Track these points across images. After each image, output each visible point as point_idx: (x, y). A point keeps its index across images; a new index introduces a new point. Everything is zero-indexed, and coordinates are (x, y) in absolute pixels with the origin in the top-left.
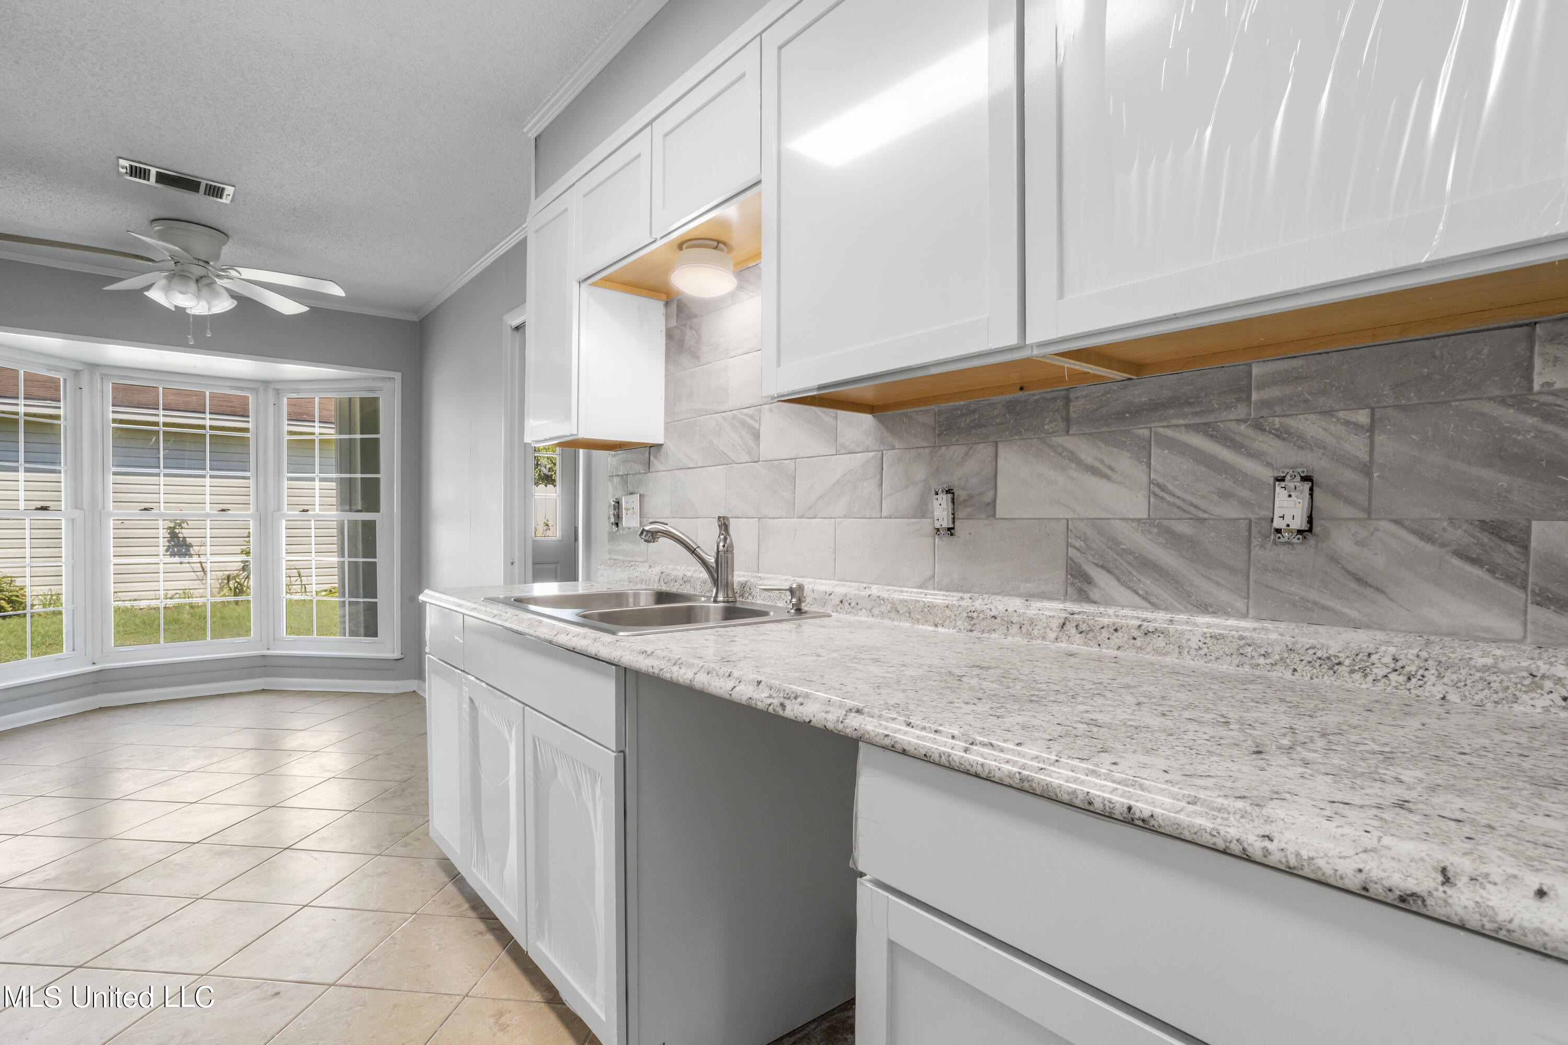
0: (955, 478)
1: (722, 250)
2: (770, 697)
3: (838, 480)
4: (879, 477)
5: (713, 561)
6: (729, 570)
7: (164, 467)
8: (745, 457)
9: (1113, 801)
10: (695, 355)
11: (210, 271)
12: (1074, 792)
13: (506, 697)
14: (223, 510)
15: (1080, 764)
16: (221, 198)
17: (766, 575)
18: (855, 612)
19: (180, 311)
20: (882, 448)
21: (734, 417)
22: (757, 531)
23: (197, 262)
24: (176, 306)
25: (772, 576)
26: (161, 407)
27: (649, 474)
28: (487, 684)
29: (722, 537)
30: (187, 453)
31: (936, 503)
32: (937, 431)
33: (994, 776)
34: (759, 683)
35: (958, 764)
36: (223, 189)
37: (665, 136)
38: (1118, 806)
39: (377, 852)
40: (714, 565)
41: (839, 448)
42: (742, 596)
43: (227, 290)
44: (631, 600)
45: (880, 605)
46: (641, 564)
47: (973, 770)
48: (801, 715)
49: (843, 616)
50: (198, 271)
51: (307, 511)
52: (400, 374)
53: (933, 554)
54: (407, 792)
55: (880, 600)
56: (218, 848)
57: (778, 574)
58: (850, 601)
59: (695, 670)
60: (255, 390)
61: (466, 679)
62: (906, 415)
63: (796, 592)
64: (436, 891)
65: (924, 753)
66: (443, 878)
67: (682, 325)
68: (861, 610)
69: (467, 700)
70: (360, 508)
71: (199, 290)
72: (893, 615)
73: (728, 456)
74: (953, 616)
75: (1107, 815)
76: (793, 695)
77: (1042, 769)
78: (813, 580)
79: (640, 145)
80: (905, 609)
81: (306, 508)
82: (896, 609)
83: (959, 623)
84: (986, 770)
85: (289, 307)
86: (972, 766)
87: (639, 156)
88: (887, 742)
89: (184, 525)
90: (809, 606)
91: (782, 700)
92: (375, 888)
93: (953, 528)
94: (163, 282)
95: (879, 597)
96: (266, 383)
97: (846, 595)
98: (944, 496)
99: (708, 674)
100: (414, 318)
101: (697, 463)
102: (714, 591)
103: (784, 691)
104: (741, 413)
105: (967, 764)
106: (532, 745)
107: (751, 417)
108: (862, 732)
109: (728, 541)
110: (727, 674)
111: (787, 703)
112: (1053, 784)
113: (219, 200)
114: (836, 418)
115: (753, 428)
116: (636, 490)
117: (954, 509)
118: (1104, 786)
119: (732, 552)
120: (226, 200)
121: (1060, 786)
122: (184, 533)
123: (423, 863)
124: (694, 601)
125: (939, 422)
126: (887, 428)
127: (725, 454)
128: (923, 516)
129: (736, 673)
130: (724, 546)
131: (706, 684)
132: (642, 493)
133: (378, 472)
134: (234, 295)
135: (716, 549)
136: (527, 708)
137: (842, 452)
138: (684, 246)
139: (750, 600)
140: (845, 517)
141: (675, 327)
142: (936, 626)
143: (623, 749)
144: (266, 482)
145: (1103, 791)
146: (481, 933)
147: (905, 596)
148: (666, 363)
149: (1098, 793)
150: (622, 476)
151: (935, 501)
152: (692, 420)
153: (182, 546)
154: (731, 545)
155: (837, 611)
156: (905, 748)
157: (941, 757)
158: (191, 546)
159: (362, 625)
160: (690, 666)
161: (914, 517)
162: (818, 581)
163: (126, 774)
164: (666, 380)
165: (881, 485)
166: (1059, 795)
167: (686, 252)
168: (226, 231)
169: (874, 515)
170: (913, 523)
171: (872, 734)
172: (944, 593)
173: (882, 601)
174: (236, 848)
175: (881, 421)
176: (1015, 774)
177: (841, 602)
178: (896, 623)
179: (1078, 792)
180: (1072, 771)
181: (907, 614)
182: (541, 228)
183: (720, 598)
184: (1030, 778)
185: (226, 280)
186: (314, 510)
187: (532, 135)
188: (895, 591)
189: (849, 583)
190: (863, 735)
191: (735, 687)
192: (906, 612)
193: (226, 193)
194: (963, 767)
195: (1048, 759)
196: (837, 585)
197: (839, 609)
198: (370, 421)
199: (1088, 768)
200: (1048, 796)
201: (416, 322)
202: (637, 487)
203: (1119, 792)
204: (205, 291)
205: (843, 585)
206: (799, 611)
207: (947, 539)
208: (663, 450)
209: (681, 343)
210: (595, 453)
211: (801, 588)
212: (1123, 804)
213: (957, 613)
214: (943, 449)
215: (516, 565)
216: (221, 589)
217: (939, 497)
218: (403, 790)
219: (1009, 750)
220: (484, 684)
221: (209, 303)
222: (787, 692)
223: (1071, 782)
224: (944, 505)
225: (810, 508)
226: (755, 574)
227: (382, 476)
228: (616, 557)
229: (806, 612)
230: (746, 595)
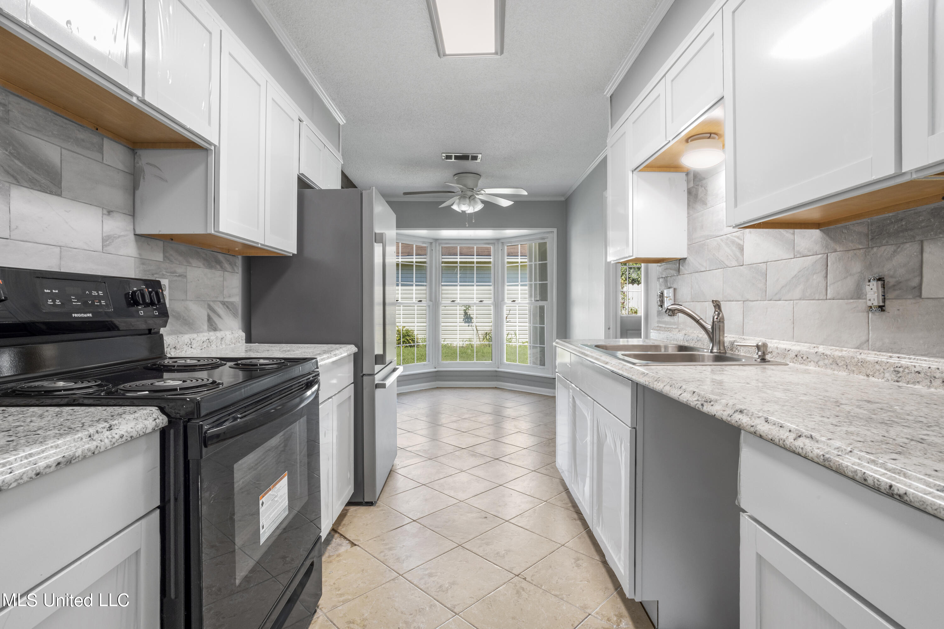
0: (886, 270)
1: (714, 138)
2: (698, 400)
3: (796, 275)
4: (825, 271)
5: (710, 327)
6: (721, 333)
7: (460, 282)
8: (734, 263)
9: (880, 480)
10: (704, 203)
11: (474, 192)
12: (855, 472)
13: (586, 396)
14: (481, 301)
15: (865, 455)
16: (477, 160)
17: (748, 338)
18: (806, 363)
19: (464, 212)
20: (827, 252)
21: (728, 238)
22: (742, 309)
23: (469, 190)
24: (462, 211)
25: (752, 338)
26: (459, 254)
27: (679, 276)
28: (580, 389)
29: (717, 313)
30: (468, 275)
31: (868, 288)
32: (870, 237)
33: (808, 456)
34: (694, 392)
35: (789, 447)
36: (477, 156)
37: (672, 81)
38: (883, 484)
39: (533, 470)
40: (711, 330)
41: (795, 254)
42: (732, 350)
43: (480, 199)
44: (663, 350)
45: (824, 359)
46: (674, 330)
47: (797, 451)
48: (710, 411)
49: (798, 366)
50: (469, 193)
51: (515, 301)
52: (556, 229)
53: (867, 324)
54: (551, 445)
55: (824, 356)
56: (471, 453)
57: (755, 337)
58: (802, 356)
59: (664, 384)
60: (494, 244)
61: (571, 386)
62: (845, 227)
63: (762, 349)
64: (557, 494)
65: (771, 438)
66: (561, 489)
67: (697, 185)
68: (810, 362)
69: (571, 397)
70: (538, 299)
71: (470, 202)
72: (834, 366)
73: (724, 263)
74: (882, 370)
75: (876, 488)
76: (709, 400)
77: (839, 455)
78: (778, 341)
79: (660, 89)
80: (843, 363)
81: (514, 299)
82: (835, 362)
83: (887, 375)
84: (804, 451)
85: (505, 203)
86: (796, 449)
87: (659, 96)
88: (752, 429)
89: (470, 309)
90: (774, 358)
91: (703, 402)
92: (530, 485)
93: (884, 306)
94: (457, 201)
95: (823, 354)
96: (498, 240)
97: (799, 352)
98: (875, 283)
99: (671, 386)
100: (563, 199)
101: (706, 268)
102: (711, 345)
103: (706, 397)
104: (732, 236)
105: (793, 447)
106: (596, 422)
107: (738, 237)
108: (740, 423)
109: (720, 315)
110: (679, 387)
111: (705, 404)
112: (843, 465)
113: (476, 161)
114: (794, 234)
115: (739, 244)
116: (672, 286)
117: (884, 292)
118: (878, 471)
119: (723, 322)
120: (479, 161)
121: (847, 467)
122: (470, 312)
123: (553, 480)
124: (698, 351)
125: (871, 230)
126: (831, 238)
127: (722, 261)
128: (859, 298)
129: (684, 387)
130: (717, 318)
131: (668, 391)
132: (675, 287)
133: (547, 281)
134: (483, 202)
135: (712, 320)
136: (595, 402)
137: (798, 256)
138: (689, 140)
139: (736, 353)
140: (800, 299)
141: (693, 187)
142: (868, 376)
143: (635, 427)
144: (498, 288)
145: (875, 474)
146: (575, 519)
147: (844, 353)
148: (688, 208)
149: (871, 474)
150: (664, 278)
151: (867, 287)
152: (703, 242)
153: (468, 318)
154: (723, 318)
155: (793, 362)
156: (761, 434)
157: (779, 441)
158: (472, 318)
159: (539, 359)
160: (663, 382)
161: (852, 299)
162: (782, 342)
163: (443, 416)
164: (688, 219)
165: (827, 277)
166: (846, 472)
167: (692, 144)
168: (480, 174)
169: (821, 298)
170: (852, 302)
171: (745, 425)
172: (876, 352)
173: (825, 357)
174: (478, 455)
175: (827, 233)
176: (820, 456)
177: (796, 356)
178: (836, 372)
179: (858, 471)
180: (859, 459)
181: (845, 367)
182: (613, 145)
183: (715, 350)
184: (829, 460)
185: (480, 195)
186: (518, 300)
187: (609, 95)
188: (836, 350)
189: (803, 344)
190: (740, 425)
191: (681, 394)
192: (844, 364)
193: (478, 158)
194: (791, 448)
195: (845, 450)
196: (795, 345)
197: (795, 361)
198: (543, 255)
199: (870, 458)
200: (839, 471)
201: (564, 201)
202: (673, 284)
203: (887, 476)
204: (472, 202)
205: (798, 345)
206: (763, 360)
207: (878, 314)
208: (687, 262)
209: (696, 196)
210: (650, 265)
211: (765, 345)
212: (887, 483)
213: (886, 368)
214: (875, 249)
215: (611, 330)
216: (484, 339)
217: (871, 284)
218: (549, 443)
219: (822, 442)
220: (578, 389)
221: (474, 207)
222: (707, 398)
223: (856, 465)
224: (875, 289)
225: (776, 294)
226: (740, 336)
227: (549, 282)
228: (661, 325)
229: (769, 361)
230: (734, 349)
